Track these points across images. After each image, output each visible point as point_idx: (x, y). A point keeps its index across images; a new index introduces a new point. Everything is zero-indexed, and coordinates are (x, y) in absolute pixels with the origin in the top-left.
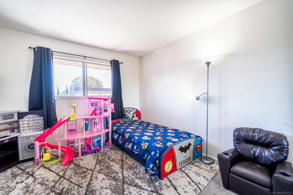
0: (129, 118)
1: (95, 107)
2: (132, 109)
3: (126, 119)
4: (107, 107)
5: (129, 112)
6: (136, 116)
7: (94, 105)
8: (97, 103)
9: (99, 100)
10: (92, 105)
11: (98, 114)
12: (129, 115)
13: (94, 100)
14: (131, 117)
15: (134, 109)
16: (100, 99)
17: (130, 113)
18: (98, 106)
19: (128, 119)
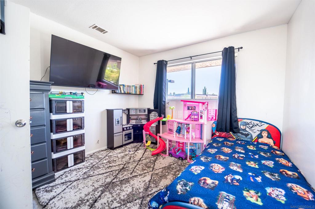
0: (250, 136)
1: (192, 111)
2: (258, 122)
3: (244, 136)
4: (203, 113)
5: (251, 126)
6: (267, 137)
7: (190, 108)
8: (195, 107)
9: (198, 104)
10: (188, 109)
11: (193, 120)
12: (250, 131)
13: (191, 103)
14: (254, 136)
15: (263, 123)
16: (199, 102)
17: (253, 128)
18: (196, 110)
19: (248, 137)
